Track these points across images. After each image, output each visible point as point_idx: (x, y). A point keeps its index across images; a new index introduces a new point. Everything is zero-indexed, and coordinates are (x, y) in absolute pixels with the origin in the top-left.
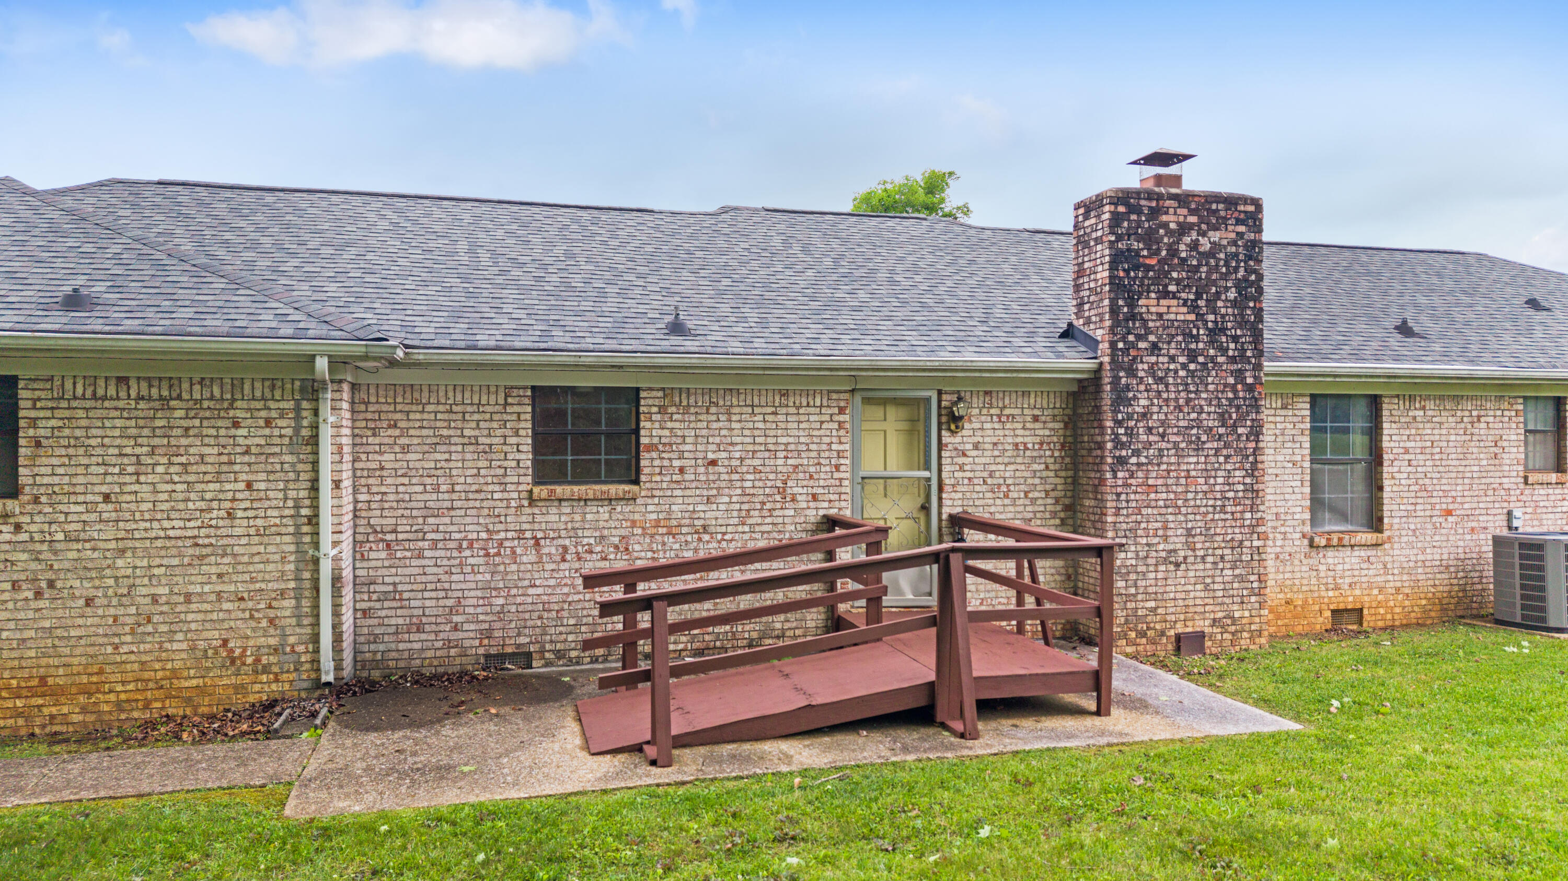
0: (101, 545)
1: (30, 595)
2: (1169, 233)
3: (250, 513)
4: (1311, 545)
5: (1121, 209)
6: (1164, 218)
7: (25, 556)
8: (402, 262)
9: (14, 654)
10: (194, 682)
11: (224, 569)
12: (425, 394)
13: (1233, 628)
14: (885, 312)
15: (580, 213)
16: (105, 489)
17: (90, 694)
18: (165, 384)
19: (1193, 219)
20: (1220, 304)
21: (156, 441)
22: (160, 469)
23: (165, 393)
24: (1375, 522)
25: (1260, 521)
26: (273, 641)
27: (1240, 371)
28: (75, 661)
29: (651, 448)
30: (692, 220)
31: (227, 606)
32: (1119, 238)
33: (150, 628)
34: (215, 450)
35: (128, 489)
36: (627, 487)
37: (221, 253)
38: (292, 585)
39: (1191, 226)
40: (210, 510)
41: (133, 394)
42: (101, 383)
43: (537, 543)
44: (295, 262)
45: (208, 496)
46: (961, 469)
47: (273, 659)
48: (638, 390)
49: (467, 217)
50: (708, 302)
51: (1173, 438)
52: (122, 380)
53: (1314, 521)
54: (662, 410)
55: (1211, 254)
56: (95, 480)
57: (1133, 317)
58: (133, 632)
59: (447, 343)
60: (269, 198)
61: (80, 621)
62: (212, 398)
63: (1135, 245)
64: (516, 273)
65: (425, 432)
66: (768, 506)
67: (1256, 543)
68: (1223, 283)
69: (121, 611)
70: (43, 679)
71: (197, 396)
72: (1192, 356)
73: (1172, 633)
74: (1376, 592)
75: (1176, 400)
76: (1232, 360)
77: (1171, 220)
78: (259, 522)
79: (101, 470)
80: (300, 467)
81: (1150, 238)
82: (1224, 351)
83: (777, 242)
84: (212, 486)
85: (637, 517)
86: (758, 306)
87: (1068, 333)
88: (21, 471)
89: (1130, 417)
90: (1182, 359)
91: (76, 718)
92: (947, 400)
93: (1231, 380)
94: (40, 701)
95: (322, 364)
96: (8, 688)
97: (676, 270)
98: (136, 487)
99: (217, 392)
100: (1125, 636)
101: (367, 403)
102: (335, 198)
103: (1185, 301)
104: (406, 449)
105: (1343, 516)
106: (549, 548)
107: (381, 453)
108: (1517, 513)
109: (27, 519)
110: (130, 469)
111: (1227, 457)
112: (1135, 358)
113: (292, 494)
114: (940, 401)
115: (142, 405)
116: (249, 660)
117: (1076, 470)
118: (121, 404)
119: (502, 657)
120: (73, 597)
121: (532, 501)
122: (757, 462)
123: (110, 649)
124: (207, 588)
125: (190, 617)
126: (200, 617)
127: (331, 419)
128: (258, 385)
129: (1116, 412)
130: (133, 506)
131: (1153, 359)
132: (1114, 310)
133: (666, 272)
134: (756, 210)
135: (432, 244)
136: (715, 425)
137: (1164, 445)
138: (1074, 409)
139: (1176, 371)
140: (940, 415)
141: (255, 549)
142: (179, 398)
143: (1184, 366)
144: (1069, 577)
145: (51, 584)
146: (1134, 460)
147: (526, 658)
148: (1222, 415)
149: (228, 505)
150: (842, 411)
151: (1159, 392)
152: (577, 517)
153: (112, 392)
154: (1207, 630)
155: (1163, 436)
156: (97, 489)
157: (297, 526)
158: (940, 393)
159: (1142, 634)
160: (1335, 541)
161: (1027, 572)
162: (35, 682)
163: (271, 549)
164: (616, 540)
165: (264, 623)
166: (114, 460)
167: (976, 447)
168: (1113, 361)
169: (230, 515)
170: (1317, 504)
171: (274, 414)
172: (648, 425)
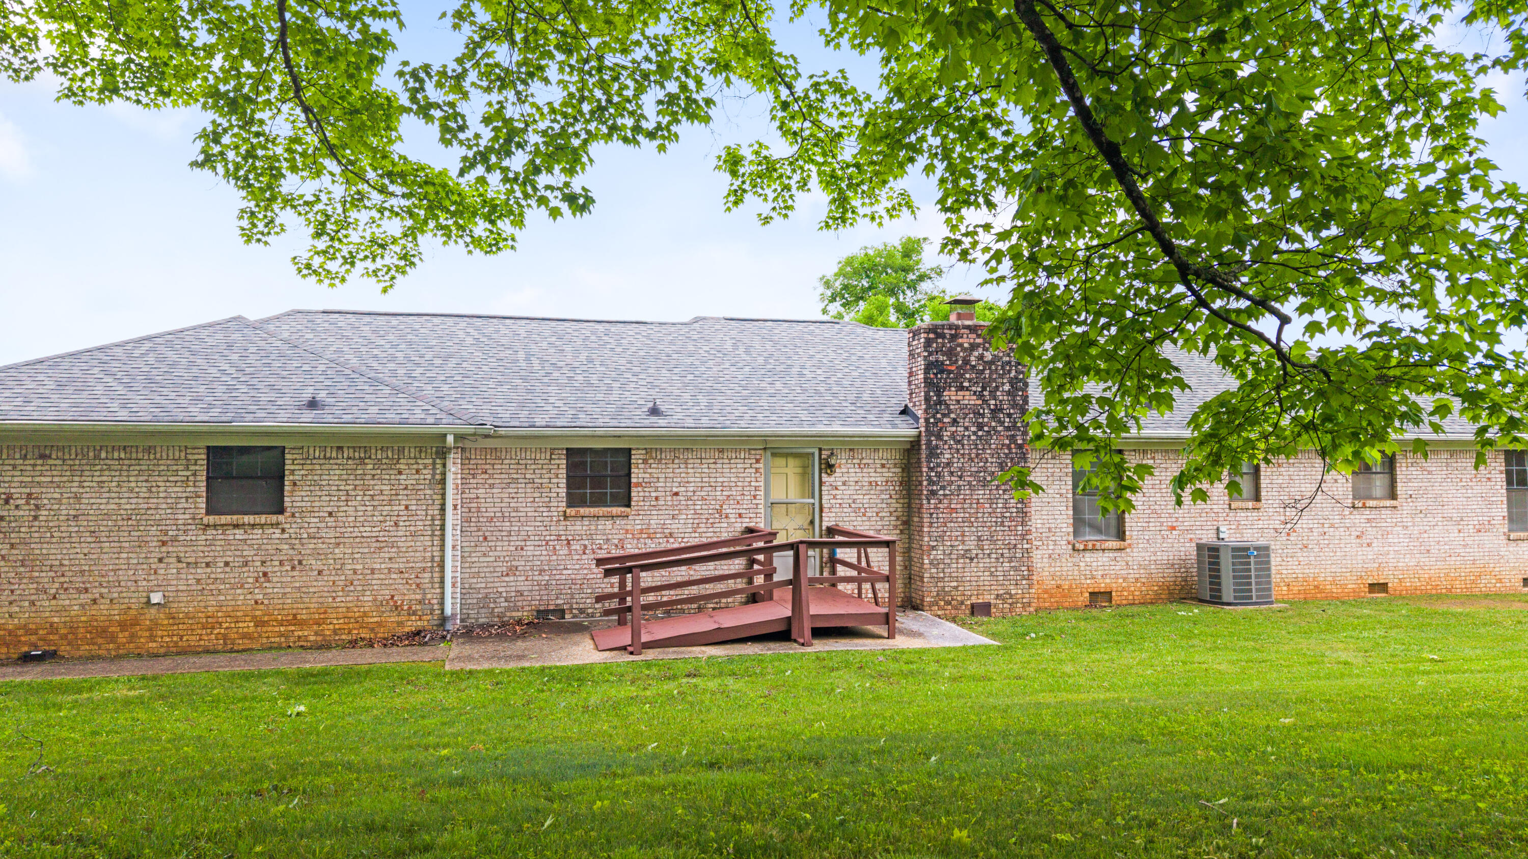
0: (327, 541)
1: (289, 568)
2: (964, 350)
3: (407, 523)
4: (1074, 549)
5: (931, 336)
6: (960, 340)
7: (286, 547)
8: (485, 368)
9: (280, 601)
10: (375, 619)
11: (392, 555)
12: (504, 453)
13: (1010, 601)
14: (791, 397)
15: (598, 326)
16: (329, 509)
17: (320, 625)
18: (362, 450)
19: (979, 341)
20: (998, 393)
21: (357, 482)
22: (359, 498)
23: (362, 455)
24: (1121, 535)
25: (1029, 532)
26: (418, 597)
27: (1013, 436)
28: (312, 606)
29: (638, 485)
30: (673, 329)
31: (394, 576)
32: (930, 354)
33: (352, 588)
34: (388, 488)
35: (342, 509)
36: (623, 509)
37: (375, 364)
38: (429, 564)
39: (978, 345)
40: (385, 521)
41: (345, 456)
42: (328, 450)
43: (569, 543)
44: (420, 370)
45: (385, 513)
46: (835, 497)
47: (418, 607)
48: (630, 449)
49: (522, 332)
50: (677, 392)
51: (968, 479)
52: (340, 448)
53: (1076, 533)
54: (645, 461)
55: (992, 362)
56: (324, 504)
57: (940, 402)
58: (343, 590)
59: (517, 424)
60: (394, 321)
61: (315, 584)
62: (387, 458)
63: (941, 358)
64: (556, 374)
65: (503, 476)
66: (711, 521)
67: (1025, 546)
68: (1000, 380)
69: (337, 578)
70: (295, 615)
71: (379, 456)
72: (980, 427)
73: (969, 602)
74: (1121, 581)
75: (970, 454)
76: (1008, 429)
77: (965, 342)
78: (412, 528)
79: (328, 498)
80: (435, 497)
81: (951, 353)
82: (1002, 423)
83: (729, 345)
84: (386, 508)
85: (629, 527)
86: (709, 394)
87: (905, 411)
88: (286, 499)
89: (938, 465)
90: (974, 429)
91: (312, 638)
92: (825, 454)
93: (1007, 442)
94: (293, 628)
95: (450, 439)
96: (276, 620)
97: (658, 369)
98: (345, 508)
99: (390, 455)
100: (937, 604)
101: (470, 459)
102: (436, 320)
103: (975, 392)
104: (492, 486)
105: (1097, 529)
106: (576, 546)
107: (477, 489)
108: (1222, 529)
109: (288, 526)
110: (343, 498)
111: (1004, 491)
112: (941, 429)
113: (430, 512)
114: (820, 455)
115: (350, 462)
116: (405, 608)
117: (910, 499)
118: (339, 461)
119: (547, 612)
120: (312, 570)
121: (566, 517)
122: (703, 493)
123: (330, 600)
124: (383, 566)
125: (374, 582)
126: (379, 582)
127: (453, 469)
128: (412, 450)
129: (929, 462)
130: (344, 519)
131: (954, 429)
132: (927, 399)
133: (651, 371)
134: (718, 319)
135: (502, 355)
136: (677, 471)
137: (961, 483)
138: (908, 460)
139: (969, 436)
140: (820, 464)
141: (409, 544)
142: (370, 458)
143: (975, 433)
144: (906, 567)
145: (300, 562)
146: (941, 492)
147: (561, 612)
148: (1001, 464)
149: (395, 518)
150: (758, 461)
151: (958, 450)
152: (593, 527)
153: (334, 455)
154: (992, 601)
155: (961, 477)
156: (325, 509)
157: (433, 531)
158: (820, 450)
159: (948, 603)
160: (1090, 547)
161: (863, 560)
162: (290, 617)
163: (418, 544)
164: (616, 541)
165: (414, 586)
166: (334, 493)
167: (844, 484)
168: (927, 430)
169: (396, 524)
170: (1079, 523)
171: (421, 467)
172: (636, 471)
